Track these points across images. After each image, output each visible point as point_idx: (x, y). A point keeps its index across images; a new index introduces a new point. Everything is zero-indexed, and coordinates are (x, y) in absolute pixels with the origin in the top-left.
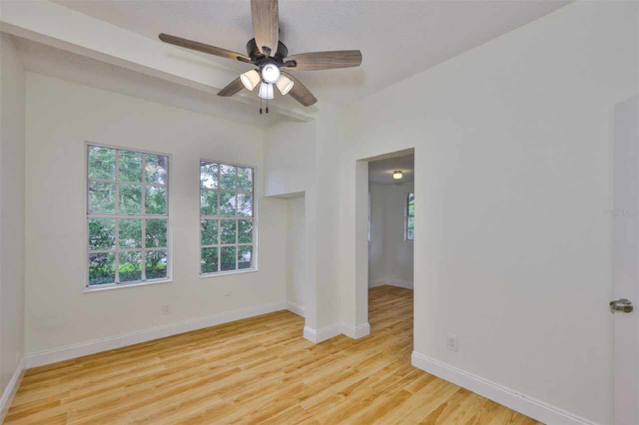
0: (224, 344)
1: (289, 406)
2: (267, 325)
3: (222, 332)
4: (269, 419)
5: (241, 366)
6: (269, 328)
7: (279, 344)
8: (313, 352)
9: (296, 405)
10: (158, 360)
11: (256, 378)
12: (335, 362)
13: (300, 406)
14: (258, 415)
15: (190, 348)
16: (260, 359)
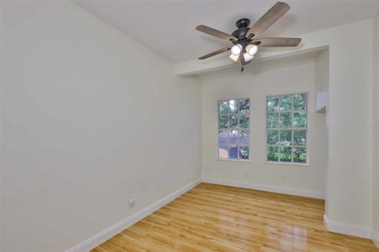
0: (266, 202)
1: (255, 243)
2: (306, 205)
3: (274, 197)
4: (239, 240)
5: (259, 214)
6: (305, 206)
7: (298, 217)
8: (316, 233)
9: (258, 245)
10: (234, 196)
11: (259, 223)
12: (324, 248)
13: (260, 247)
14: (237, 235)
15: (250, 197)
16: (275, 217)
